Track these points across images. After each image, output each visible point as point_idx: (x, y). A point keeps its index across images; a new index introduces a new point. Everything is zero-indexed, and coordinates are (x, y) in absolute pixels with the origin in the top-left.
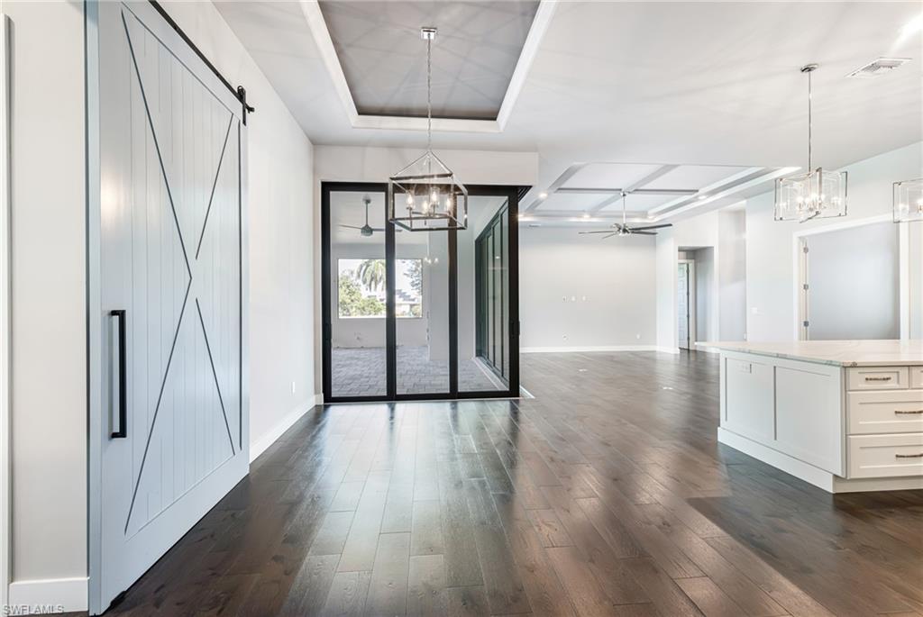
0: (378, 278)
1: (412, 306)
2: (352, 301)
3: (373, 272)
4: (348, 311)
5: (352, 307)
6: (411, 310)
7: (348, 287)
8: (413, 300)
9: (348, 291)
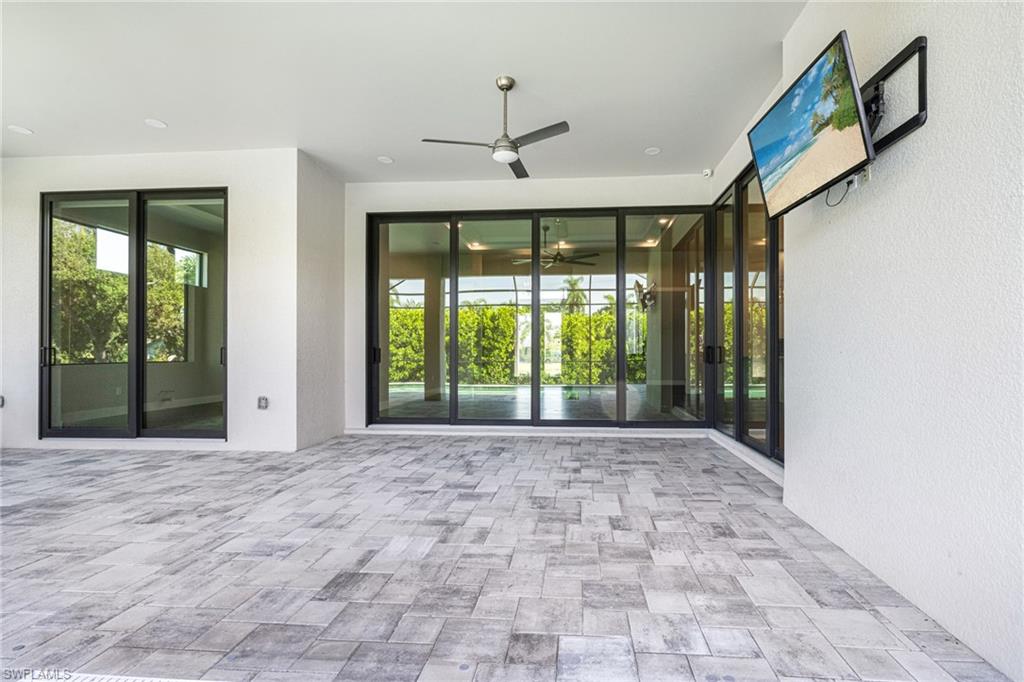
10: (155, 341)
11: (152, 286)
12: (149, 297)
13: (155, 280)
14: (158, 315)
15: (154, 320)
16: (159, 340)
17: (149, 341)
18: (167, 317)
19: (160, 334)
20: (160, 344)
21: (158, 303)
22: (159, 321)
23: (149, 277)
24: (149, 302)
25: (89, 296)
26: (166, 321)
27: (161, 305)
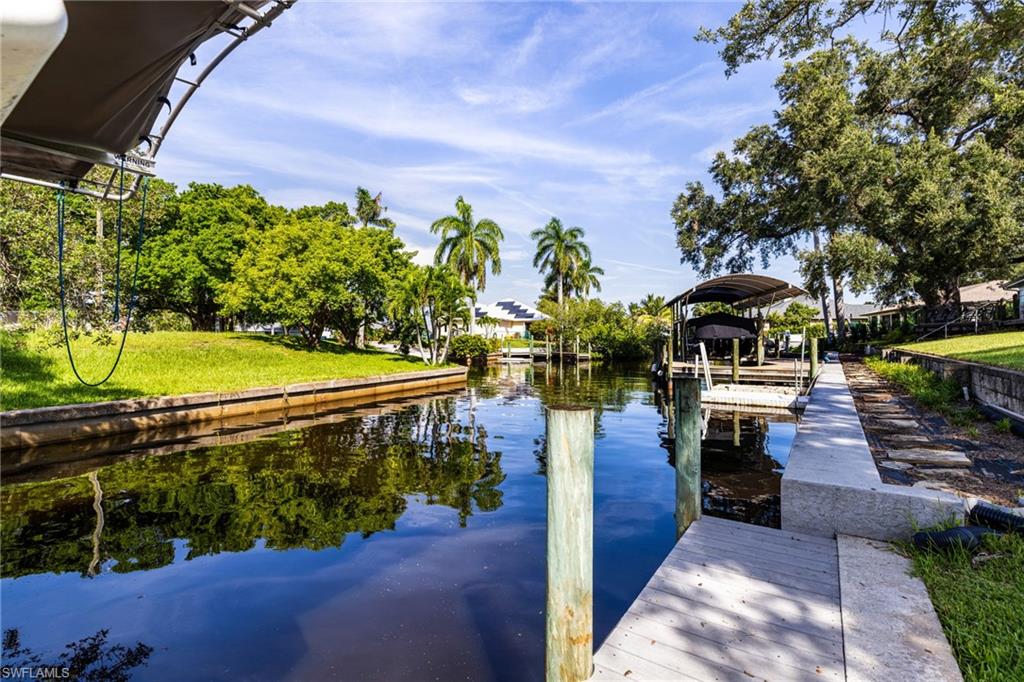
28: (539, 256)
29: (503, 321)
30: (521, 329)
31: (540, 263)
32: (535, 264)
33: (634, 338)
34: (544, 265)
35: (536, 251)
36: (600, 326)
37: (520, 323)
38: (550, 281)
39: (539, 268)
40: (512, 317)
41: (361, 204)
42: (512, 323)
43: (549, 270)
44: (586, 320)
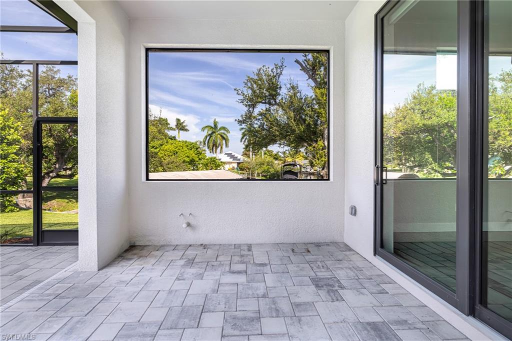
0: (218, 145)
1: (238, 164)
2: (200, 159)
3: (214, 140)
4: (197, 167)
5: (199, 164)
6: (238, 166)
7: (197, 149)
8: (239, 160)
9: (196, 152)
10: (493, 156)
11: (491, 119)
12: (490, 127)
13: (494, 115)
14: (496, 138)
15: (493, 143)
16: (496, 156)
17: (490, 156)
18: (505, 139)
19: (498, 151)
20: (498, 158)
21: (496, 131)
22: (497, 143)
23: (490, 114)
24: (490, 131)
25: (449, 131)
26: (503, 143)
27: (499, 132)
28: (242, 138)
29: (228, 162)
30: (235, 165)
31: (243, 140)
32: (241, 141)
33: (278, 172)
34: (245, 141)
35: (241, 136)
36: (265, 167)
37: (235, 163)
38: (247, 146)
39: (243, 142)
40: (231, 160)
41: (178, 124)
42: (231, 163)
43: (246, 143)
44: (260, 165)
